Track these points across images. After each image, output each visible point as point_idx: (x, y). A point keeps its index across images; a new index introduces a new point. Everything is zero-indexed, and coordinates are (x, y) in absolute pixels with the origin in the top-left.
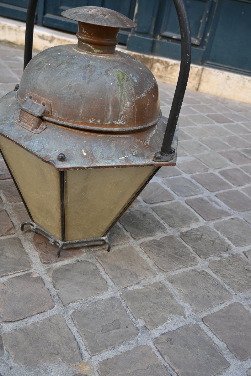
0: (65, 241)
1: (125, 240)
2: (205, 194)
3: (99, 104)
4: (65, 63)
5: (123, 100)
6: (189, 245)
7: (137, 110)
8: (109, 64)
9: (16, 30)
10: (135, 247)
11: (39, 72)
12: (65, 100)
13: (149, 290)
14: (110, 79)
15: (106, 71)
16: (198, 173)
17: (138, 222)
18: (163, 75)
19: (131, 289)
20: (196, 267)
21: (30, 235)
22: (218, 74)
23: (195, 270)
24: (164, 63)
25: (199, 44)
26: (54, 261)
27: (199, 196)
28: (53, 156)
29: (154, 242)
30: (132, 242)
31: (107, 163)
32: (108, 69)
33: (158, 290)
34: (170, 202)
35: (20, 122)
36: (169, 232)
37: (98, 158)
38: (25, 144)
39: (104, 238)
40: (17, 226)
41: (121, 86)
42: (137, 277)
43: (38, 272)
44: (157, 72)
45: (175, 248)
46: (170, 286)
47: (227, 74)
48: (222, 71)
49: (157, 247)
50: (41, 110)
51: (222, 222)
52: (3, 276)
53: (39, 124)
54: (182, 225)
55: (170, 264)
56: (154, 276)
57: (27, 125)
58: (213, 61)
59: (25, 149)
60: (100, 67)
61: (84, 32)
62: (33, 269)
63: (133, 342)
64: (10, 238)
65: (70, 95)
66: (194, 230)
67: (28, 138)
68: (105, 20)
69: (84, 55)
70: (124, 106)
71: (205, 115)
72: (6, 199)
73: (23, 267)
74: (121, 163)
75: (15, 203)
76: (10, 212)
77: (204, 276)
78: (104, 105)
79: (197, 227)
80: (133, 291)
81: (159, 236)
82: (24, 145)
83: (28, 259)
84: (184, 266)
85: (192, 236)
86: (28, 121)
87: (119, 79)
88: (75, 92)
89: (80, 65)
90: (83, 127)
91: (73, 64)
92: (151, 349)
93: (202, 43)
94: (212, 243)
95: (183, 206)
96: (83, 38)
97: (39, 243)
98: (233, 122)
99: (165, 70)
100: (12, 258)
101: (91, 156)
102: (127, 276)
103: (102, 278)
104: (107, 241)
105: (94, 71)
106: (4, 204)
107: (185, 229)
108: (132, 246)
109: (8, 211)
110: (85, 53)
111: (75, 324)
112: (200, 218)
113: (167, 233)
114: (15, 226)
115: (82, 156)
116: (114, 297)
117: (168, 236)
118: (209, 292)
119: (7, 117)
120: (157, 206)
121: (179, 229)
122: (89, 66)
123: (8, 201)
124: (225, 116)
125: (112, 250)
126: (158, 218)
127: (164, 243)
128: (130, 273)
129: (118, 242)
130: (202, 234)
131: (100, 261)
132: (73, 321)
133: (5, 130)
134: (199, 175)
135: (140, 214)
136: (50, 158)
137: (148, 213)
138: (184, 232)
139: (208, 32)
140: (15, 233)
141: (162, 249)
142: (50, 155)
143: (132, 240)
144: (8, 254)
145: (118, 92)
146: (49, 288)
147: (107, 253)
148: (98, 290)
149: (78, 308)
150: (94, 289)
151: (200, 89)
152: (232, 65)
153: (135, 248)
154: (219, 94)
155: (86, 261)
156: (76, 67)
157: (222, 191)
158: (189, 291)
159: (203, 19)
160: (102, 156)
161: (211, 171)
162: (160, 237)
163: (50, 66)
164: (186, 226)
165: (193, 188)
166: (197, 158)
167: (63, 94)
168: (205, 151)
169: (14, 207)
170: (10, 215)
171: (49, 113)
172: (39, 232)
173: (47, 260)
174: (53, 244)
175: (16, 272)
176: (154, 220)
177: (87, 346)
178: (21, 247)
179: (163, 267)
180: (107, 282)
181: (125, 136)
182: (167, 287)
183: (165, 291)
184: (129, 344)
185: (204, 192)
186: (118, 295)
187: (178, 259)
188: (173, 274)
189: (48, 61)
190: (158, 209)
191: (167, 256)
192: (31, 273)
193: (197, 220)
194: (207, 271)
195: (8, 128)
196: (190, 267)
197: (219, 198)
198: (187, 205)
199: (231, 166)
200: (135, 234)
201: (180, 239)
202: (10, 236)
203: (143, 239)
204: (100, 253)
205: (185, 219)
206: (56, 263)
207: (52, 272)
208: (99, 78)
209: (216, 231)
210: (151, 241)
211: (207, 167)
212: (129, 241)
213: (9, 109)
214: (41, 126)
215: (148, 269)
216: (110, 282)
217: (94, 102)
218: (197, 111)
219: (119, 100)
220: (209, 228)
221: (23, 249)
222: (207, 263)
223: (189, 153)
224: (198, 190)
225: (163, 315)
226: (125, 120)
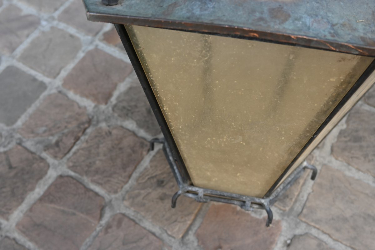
10: (329, 162)
29: (345, 137)
75: (123, 189)
76: (130, 212)
102: (363, 228)
106: (111, 201)
108: (325, 165)
109: (127, 213)
123: (110, 192)
127: (357, 131)
128: (362, 220)
141: (364, 144)
153: (330, 165)
155: (295, 236)
169: (128, 198)
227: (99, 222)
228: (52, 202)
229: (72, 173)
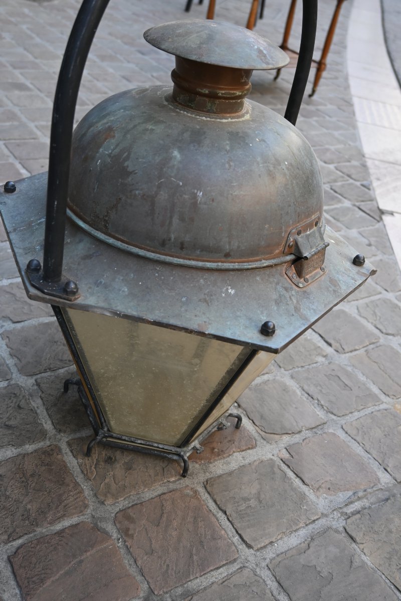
43: (275, 452)
67: (333, 282)
75: (88, 497)
83: (254, 464)
97: (213, 451)
100: (260, 484)
123: (81, 512)
132: (346, 415)
133: (316, 308)
140: (192, 488)
146: (302, 439)
173: (249, 441)
177: (373, 404)
178: (230, 475)
192: (282, 460)
195: (312, 303)
206: (251, 431)
207: (272, 436)
221: (231, 472)
227: (112, 540)
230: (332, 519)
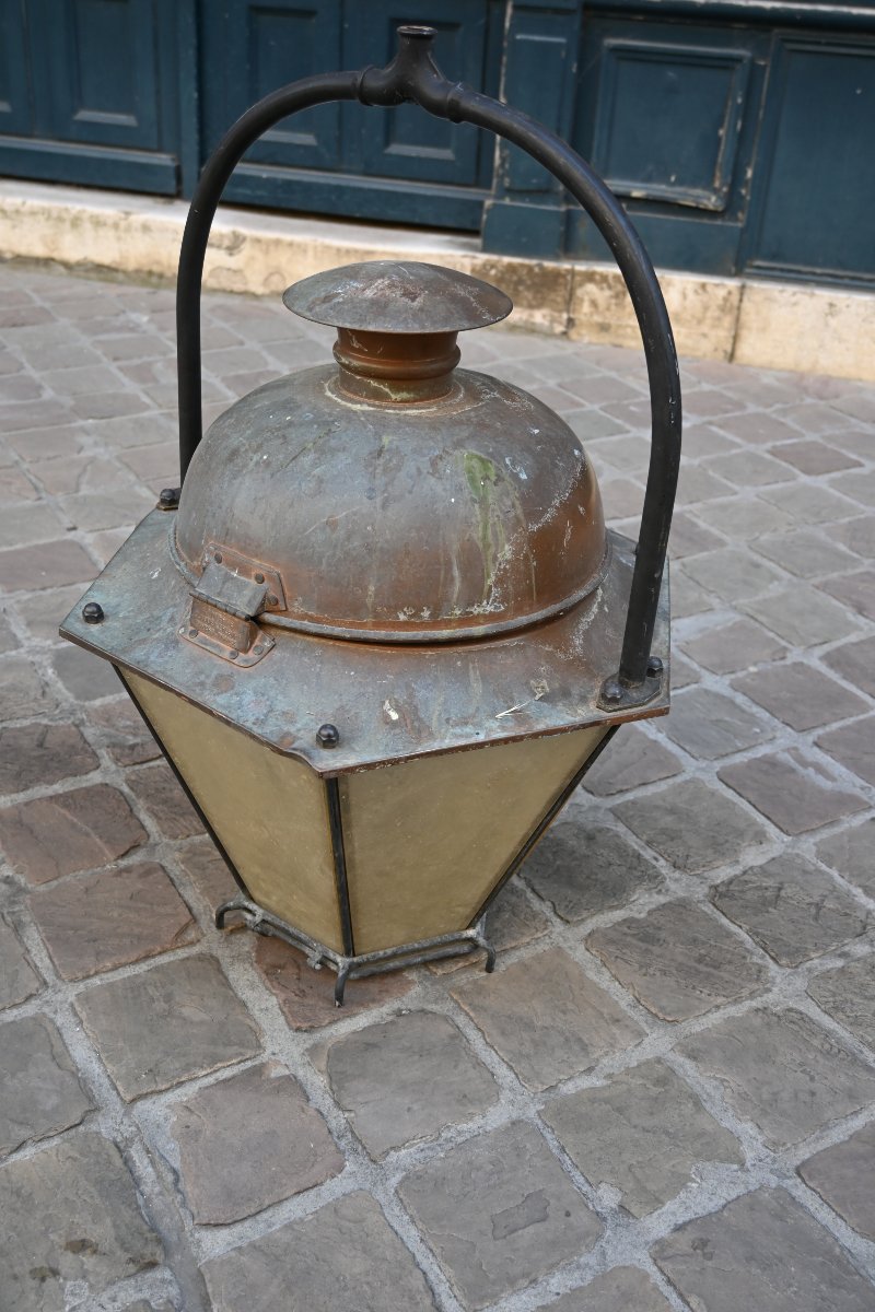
0: (354, 956)
1: (537, 931)
2: (781, 742)
3: (421, 566)
4: (310, 450)
5: (492, 542)
6: (740, 927)
7: (535, 563)
8: (439, 438)
9: (116, 226)
10: (570, 948)
11: (236, 482)
12: (321, 563)
13: (625, 1087)
14: (448, 487)
15: (433, 463)
16: (752, 669)
17: (574, 863)
18: (613, 322)
19: (569, 1088)
20: (769, 998)
21: (246, 942)
22: (794, 299)
23: (765, 1008)
24: (611, 280)
25: (720, 209)
26: (327, 1021)
27: (763, 751)
28: (302, 732)
29: (629, 928)
30: (560, 934)
31: (461, 736)
32: (437, 453)
33: (654, 1085)
34: (670, 781)
35: (194, 633)
36: (673, 886)
37: (434, 723)
38: (218, 702)
39: (471, 933)
40: (203, 917)
41: (483, 501)
42: (584, 1048)
43: (282, 1059)
44: (591, 314)
45: (695, 940)
46: (688, 1069)
47: (825, 295)
48: (808, 290)
49: (641, 944)
50: (254, 597)
51: (842, 833)
52: (182, 1083)
53: (252, 637)
54: (715, 860)
55: (686, 995)
56: (637, 1042)
57: (215, 641)
58: (774, 257)
59: (220, 718)
60: (414, 451)
61: (356, 345)
62: (268, 1052)
63: (590, 1259)
64: (188, 958)
65: (336, 546)
66: (755, 874)
67: (224, 683)
68: (416, 315)
69: (363, 412)
70: (495, 558)
71: (761, 450)
72: (159, 828)
73: (236, 1047)
74: (503, 728)
75: (189, 839)
76: (176, 870)
77: (796, 1028)
78: (437, 567)
79: (761, 861)
80: (578, 1095)
81: (642, 903)
82: (214, 706)
83: (248, 1021)
84: (730, 1000)
85: (749, 896)
86: (217, 631)
87: (472, 480)
88: (348, 538)
89: (354, 451)
90: (381, 634)
91: (333, 451)
92: (646, 1276)
93: (732, 204)
94: (813, 910)
95: (713, 794)
96: (356, 363)
97: (276, 967)
98: (860, 465)
99: (616, 305)
100: (202, 1023)
101: (413, 722)
102: (553, 1049)
103: (479, 1064)
104: (482, 941)
105: (398, 468)
106: (156, 845)
107: (723, 873)
108: (560, 947)
109: (169, 867)
110: (366, 408)
111: (411, 1216)
112: (771, 830)
113: (667, 890)
114: (198, 917)
115: (387, 723)
116: (522, 1121)
117: (670, 903)
118: (812, 1079)
119: (153, 616)
120: (628, 802)
121: (706, 874)
122: (380, 452)
123: (165, 833)
124: (831, 446)
125: (502, 965)
126: (633, 842)
127: (659, 929)
128: (562, 1039)
129: (515, 939)
130: (781, 883)
131: (466, 1009)
132: (405, 1208)
133: (152, 662)
134: (757, 674)
135: (576, 836)
136: (293, 743)
137: (600, 831)
138: (723, 882)
139: (748, 164)
140: (199, 941)
141: (656, 950)
142: (293, 730)
143: (558, 926)
144: (186, 1011)
145: (473, 520)
146: (322, 1109)
147: (487, 978)
148: (471, 1102)
149: (414, 1166)
150: (458, 1101)
151: (738, 353)
152: (842, 266)
153: (570, 952)
154: (805, 366)
155: (423, 1011)
156: (343, 460)
157: (835, 726)
158: (749, 1081)
159: (726, 124)
160: (445, 716)
161: (795, 655)
162: (647, 909)
163: (268, 464)
164: (728, 861)
165: (740, 723)
166: (748, 615)
167: (313, 547)
168: (771, 586)
169: (188, 852)
170: (177, 882)
171: (277, 602)
172: (272, 931)
173: (306, 1019)
174: (318, 967)
175: (219, 1065)
176: (621, 849)
177: (453, 1282)
178: (223, 985)
179: (662, 1009)
180: (493, 1075)
181: (506, 642)
182: (680, 1072)
183: (676, 1086)
184: (579, 1267)
185: (778, 734)
186: (531, 1112)
187: (709, 975)
188: (697, 1028)
189: (260, 446)
190: (631, 813)
191: (675, 972)
192: (263, 1065)
193: (760, 838)
194: (802, 1009)
195: (160, 655)
196: (747, 999)
197: (827, 751)
198: (724, 786)
199: (861, 630)
200: (567, 906)
201: (712, 907)
202: (187, 950)
203: (594, 920)
204: (463, 980)
205: (724, 838)
206: (335, 1027)
207: (325, 1057)
208: (413, 486)
209: (824, 867)
210: (619, 924)
211: (784, 643)
212: (551, 932)
213: (154, 589)
214: (257, 642)
215: (618, 1021)
216: (502, 1071)
217: (407, 561)
218: (738, 440)
219: (481, 545)
220: (800, 861)
221: (231, 989)
222: (800, 983)
223: (719, 597)
224: (758, 730)
225: (673, 1166)
226: (504, 599)
227: (116, 860)
228: (66, 806)
229: (126, 789)
230: (119, 1121)
